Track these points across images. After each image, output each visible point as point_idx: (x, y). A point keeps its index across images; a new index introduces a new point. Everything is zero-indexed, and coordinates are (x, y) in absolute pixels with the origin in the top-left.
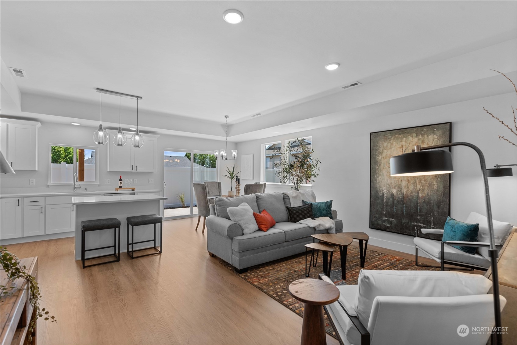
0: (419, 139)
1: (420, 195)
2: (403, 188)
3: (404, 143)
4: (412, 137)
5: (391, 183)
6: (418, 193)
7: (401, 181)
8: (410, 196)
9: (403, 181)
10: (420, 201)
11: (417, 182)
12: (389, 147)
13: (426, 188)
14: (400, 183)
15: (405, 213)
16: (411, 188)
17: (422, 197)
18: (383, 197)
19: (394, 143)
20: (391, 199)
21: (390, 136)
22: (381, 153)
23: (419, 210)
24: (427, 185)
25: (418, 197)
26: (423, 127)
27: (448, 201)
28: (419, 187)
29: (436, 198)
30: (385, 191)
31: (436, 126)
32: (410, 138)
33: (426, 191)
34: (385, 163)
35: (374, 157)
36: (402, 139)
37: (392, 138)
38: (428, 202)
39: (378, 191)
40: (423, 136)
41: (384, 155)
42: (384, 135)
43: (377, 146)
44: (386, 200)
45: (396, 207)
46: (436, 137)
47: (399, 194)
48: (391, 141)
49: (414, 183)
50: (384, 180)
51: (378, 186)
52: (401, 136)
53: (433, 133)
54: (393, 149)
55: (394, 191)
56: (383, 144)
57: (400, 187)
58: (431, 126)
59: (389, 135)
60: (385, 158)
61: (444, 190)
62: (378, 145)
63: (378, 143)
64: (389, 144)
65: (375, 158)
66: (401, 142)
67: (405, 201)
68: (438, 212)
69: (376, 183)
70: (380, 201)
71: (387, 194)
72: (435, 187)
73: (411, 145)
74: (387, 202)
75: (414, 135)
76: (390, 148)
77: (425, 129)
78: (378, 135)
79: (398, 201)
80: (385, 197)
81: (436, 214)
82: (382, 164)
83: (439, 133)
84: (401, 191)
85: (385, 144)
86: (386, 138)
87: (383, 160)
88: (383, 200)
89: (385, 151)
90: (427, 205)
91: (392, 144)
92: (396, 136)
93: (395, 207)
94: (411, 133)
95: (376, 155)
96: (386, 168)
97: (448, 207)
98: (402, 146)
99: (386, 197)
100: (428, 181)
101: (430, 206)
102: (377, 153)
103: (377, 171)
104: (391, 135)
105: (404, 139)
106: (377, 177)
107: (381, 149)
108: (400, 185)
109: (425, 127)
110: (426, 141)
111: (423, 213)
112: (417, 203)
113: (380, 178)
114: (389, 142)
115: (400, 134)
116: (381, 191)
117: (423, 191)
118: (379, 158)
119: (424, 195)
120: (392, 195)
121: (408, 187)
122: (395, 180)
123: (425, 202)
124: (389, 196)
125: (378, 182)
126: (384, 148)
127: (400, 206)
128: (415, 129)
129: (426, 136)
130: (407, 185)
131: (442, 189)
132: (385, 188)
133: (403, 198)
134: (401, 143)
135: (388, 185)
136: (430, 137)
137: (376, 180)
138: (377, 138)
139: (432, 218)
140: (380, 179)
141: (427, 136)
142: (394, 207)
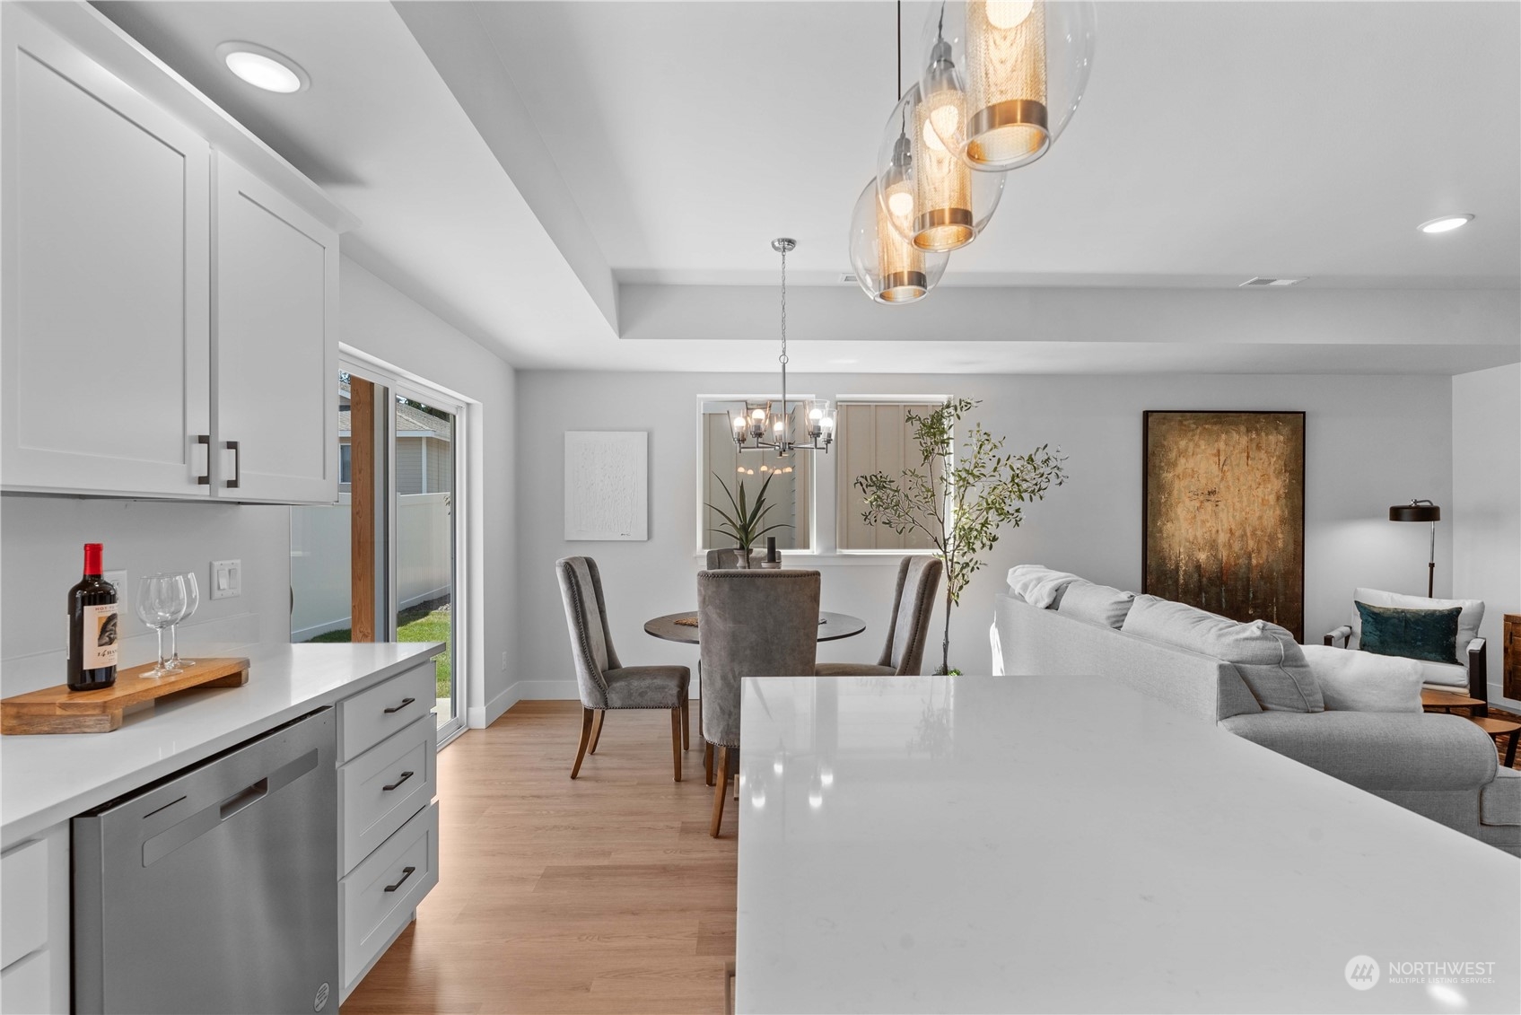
0: (1251, 440)
1: (1254, 562)
2: (1221, 548)
3: (1222, 445)
4: (1238, 433)
5: (1196, 537)
6: (1250, 558)
7: (1218, 531)
8: (1235, 565)
9: (1220, 532)
10: (1255, 575)
11: (1249, 534)
12: (1190, 450)
13: (1265, 546)
14: (1214, 536)
15: (1224, 606)
16: (1237, 546)
17: (1257, 566)
18: (1178, 572)
19: (1202, 443)
20: (1196, 576)
21: (1193, 426)
22: (1174, 465)
23: (1251, 595)
24: (1266, 539)
25: (1249, 566)
26: (1258, 415)
27: (1300, 570)
28: (1251, 544)
29: (1282, 567)
30: (1182, 556)
31: (1281, 415)
32: (1235, 436)
33: (1264, 553)
34: (1183, 489)
35: (1155, 474)
36: (1218, 436)
37: (1198, 431)
38: (1267, 577)
39: (1165, 559)
40: (1258, 434)
41: (1179, 470)
42: (1181, 422)
43: (1163, 446)
44: (1184, 579)
45: (1206, 593)
46: (1282, 438)
47: (1212, 562)
48: (1196, 438)
49: (1242, 536)
50: (1180, 530)
51: (1165, 546)
52: (1216, 428)
53: (1276, 429)
54: (1199, 456)
55: (1202, 557)
56: (1177, 443)
57: (1213, 545)
58: (1272, 415)
59: (1191, 422)
60: (1181, 477)
61: (1295, 549)
62: (1165, 443)
63: (1165, 440)
64: (1191, 445)
65: (1158, 476)
66: (1217, 441)
67: (1224, 578)
68: (1285, 594)
69: (1162, 538)
70: (1170, 582)
71: (1186, 565)
72: (1280, 544)
73: (1237, 451)
74: (1186, 584)
75: (1243, 429)
76: (1193, 454)
77: (1262, 419)
78: (1164, 419)
79: (1209, 579)
80: (1181, 573)
81: (1282, 598)
82: (1175, 492)
83: (1286, 430)
84: (1215, 557)
85: (1183, 444)
86: (1183, 428)
87: (1177, 481)
88: (1177, 581)
89: (1182, 461)
90: (1265, 583)
91: (1197, 445)
92: (1207, 426)
93: (1203, 595)
94: (1237, 424)
95: (1161, 468)
96: (1184, 502)
97: (1301, 583)
98: (1219, 451)
99: (1185, 570)
100: (1269, 530)
101: (1271, 584)
102: (1163, 464)
103: (1164, 510)
104: (1194, 423)
105: (1223, 436)
106: (1164, 524)
107: (1173, 455)
108: (1214, 541)
109: (1263, 416)
110: (1264, 446)
111: (1259, 601)
112: (1248, 579)
113: (1169, 525)
114: (1190, 440)
115: (1215, 424)
116: (1173, 557)
117: (1259, 552)
118: (1168, 476)
119: (1261, 562)
120: (1198, 567)
121: (1230, 546)
122: (1204, 530)
123: (1262, 577)
124: (1191, 569)
125: (1165, 535)
126: (1181, 453)
127: (1214, 590)
128: (1244, 417)
129: (1263, 434)
130: (1229, 540)
131: (1291, 547)
132: (1182, 550)
133: (1221, 572)
134: (1216, 445)
135: (1188, 544)
136: (1270, 437)
137: (1161, 531)
138: (1164, 427)
139: (1275, 609)
140: (1169, 528)
141: (1267, 435)
142: (1201, 594)
